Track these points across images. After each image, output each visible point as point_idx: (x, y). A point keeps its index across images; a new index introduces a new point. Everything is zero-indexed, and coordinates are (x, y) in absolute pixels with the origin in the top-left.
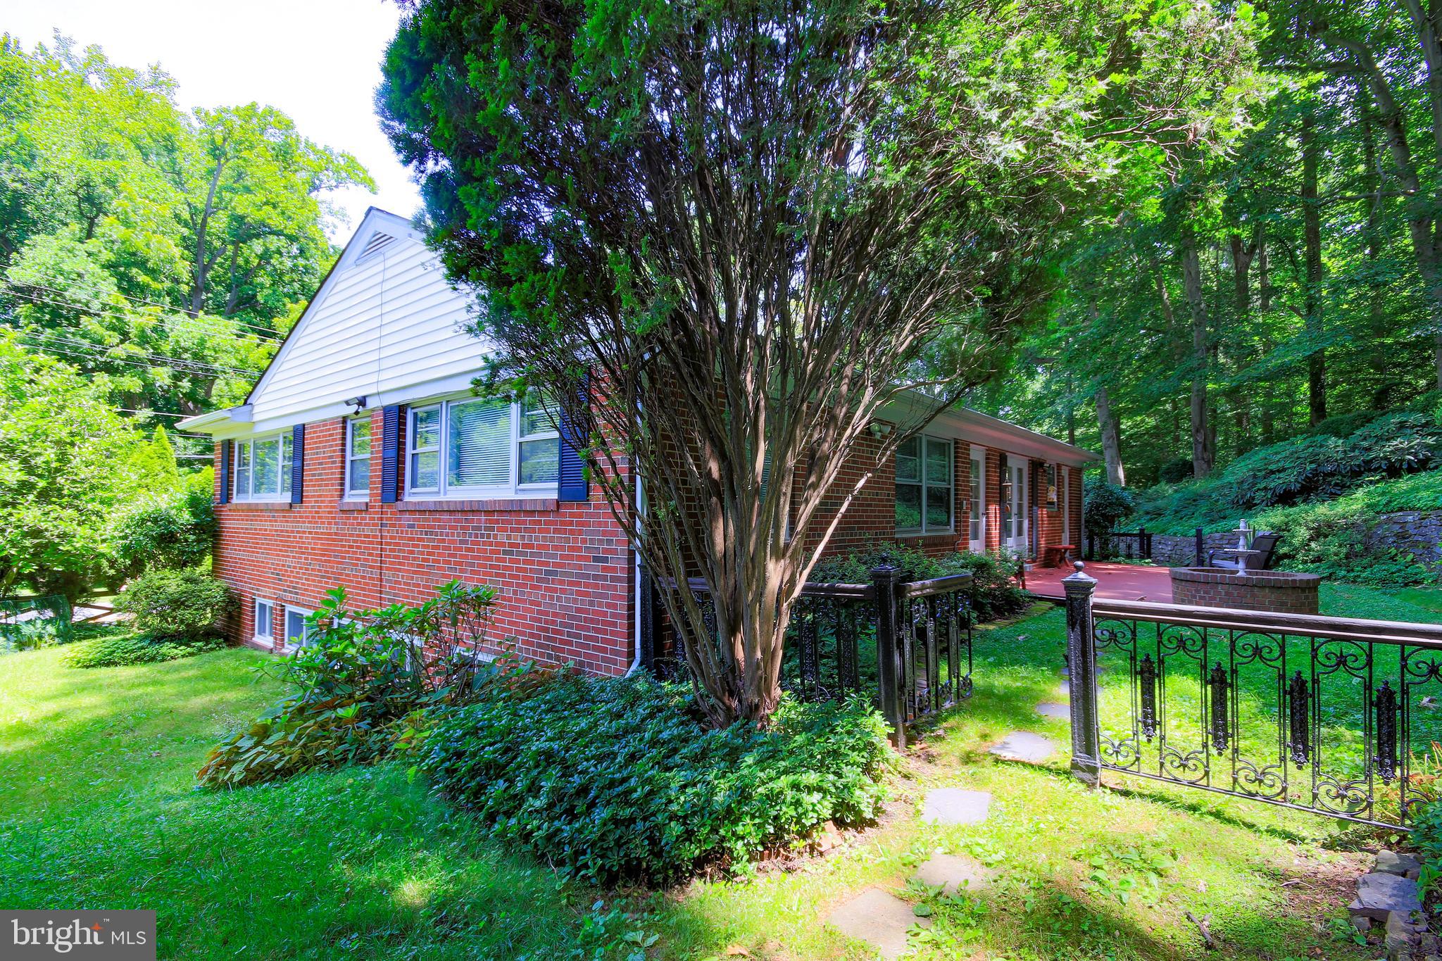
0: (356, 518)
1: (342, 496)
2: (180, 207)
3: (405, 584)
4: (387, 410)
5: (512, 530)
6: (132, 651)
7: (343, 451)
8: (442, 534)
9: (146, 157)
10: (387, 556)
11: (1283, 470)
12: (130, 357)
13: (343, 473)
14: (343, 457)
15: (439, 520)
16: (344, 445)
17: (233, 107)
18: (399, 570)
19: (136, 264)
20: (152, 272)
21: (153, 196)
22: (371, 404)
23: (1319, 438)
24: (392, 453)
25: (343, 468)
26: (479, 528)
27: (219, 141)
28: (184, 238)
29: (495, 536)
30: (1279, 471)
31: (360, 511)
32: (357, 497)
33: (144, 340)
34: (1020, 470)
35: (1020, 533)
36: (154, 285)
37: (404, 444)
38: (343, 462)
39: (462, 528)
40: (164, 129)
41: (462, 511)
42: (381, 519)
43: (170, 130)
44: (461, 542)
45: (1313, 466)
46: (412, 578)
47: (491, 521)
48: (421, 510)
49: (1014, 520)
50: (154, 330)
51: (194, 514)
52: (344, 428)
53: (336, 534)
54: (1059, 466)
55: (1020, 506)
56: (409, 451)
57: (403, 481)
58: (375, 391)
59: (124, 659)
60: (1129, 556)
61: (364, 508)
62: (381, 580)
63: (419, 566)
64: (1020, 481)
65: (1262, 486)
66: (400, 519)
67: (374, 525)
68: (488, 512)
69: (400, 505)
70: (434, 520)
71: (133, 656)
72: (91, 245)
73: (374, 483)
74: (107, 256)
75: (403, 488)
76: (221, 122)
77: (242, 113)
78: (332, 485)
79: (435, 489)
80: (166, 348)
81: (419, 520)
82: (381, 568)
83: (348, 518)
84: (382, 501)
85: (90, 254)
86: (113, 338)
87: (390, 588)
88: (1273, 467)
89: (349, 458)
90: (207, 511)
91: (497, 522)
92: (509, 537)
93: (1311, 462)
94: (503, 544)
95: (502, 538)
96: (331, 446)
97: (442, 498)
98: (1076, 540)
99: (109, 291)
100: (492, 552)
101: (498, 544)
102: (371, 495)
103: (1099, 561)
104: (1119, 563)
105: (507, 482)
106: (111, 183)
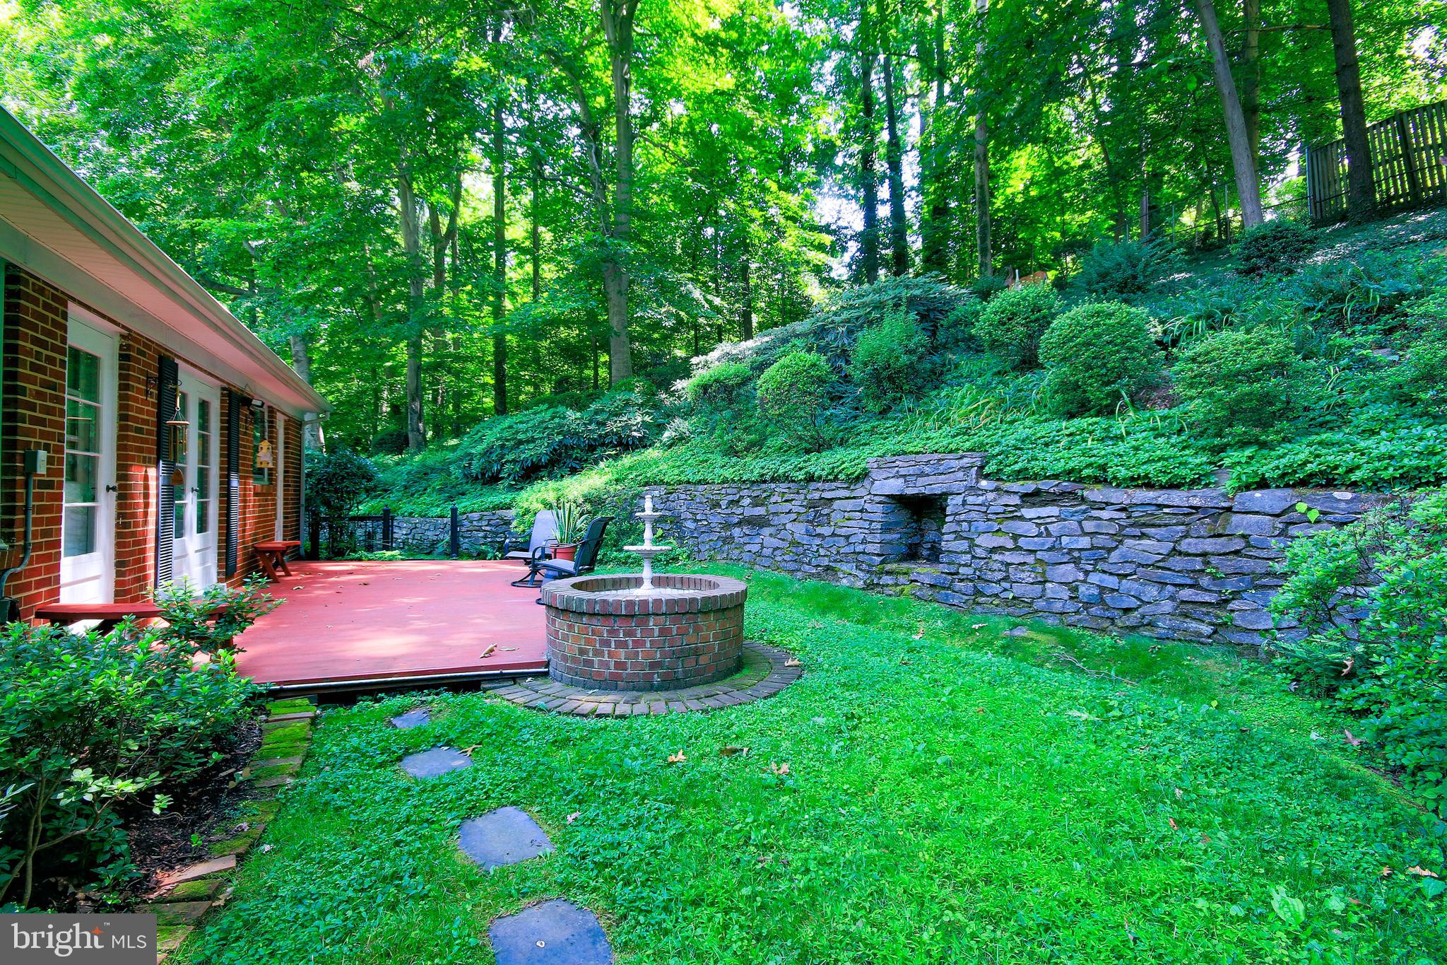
11: (533, 440)
23: (561, 409)
30: (528, 442)
34: (204, 406)
35: (202, 527)
45: (561, 437)
49: (190, 503)
54: (272, 411)
55: (203, 475)
60: (370, 548)
64: (204, 425)
65: (510, 457)
88: (521, 436)
93: (558, 434)
98: (292, 530)
103: (329, 559)
104: (360, 560)
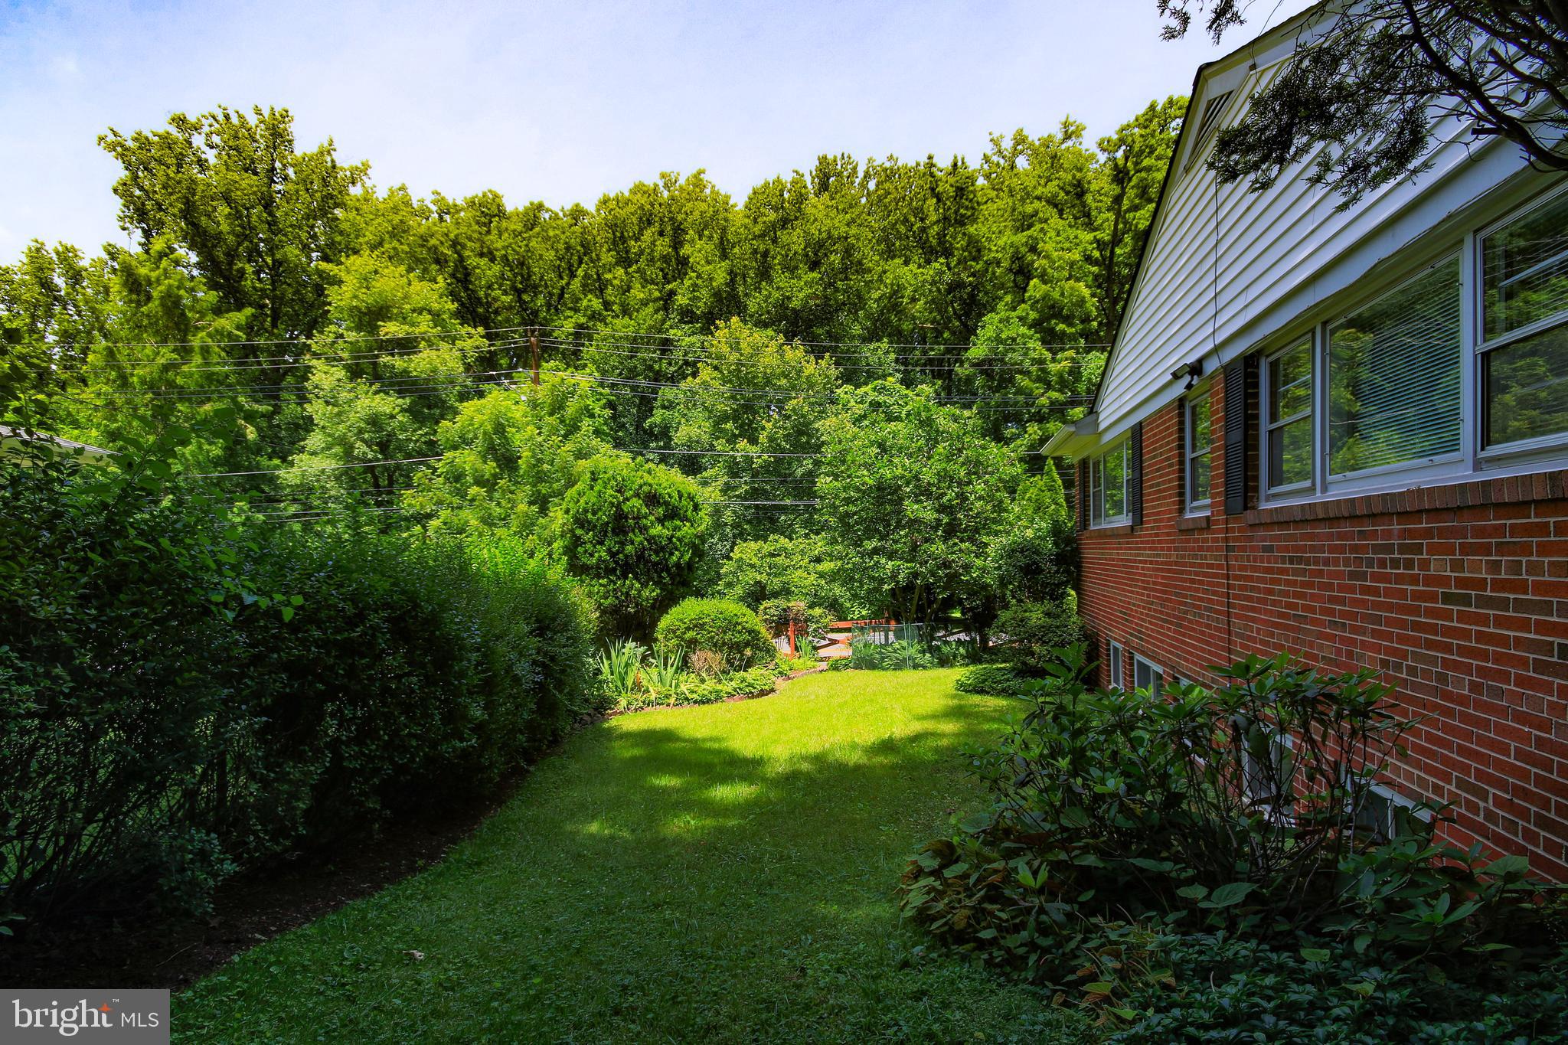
0: (1196, 541)
1: (1181, 510)
2: (1090, 247)
3: (1263, 642)
4: (1227, 369)
5: (1466, 549)
6: (999, 682)
7: (1181, 447)
8: (1316, 562)
9: (1061, 213)
10: (1237, 597)
12: (1052, 403)
13: (1182, 478)
14: (1182, 455)
15: (1312, 536)
16: (1182, 439)
17: (1132, 119)
18: (1254, 620)
19: (1054, 316)
20: (1068, 320)
21: (1067, 245)
22: (1211, 366)
24: (1237, 435)
25: (1182, 470)
26: (1389, 549)
27: (1121, 163)
28: (1096, 277)
29: (1425, 565)
31: (1201, 530)
32: (1199, 510)
33: (1063, 385)
36: (1070, 330)
37: (1256, 417)
38: (1182, 463)
39: (1354, 549)
40: (1074, 176)
41: (1353, 518)
42: (1226, 540)
43: (1079, 175)
44: (1353, 575)
46: (1272, 635)
47: (1412, 534)
48: (1284, 521)
50: (1071, 372)
51: (1055, 544)
52: (1181, 415)
53: (1176, 564)
56: (1265, 426)
57: (1256, 478)
58: (1209, 346)
59: (994, 689)
61: (1204, 525)
62: (1229, 633)
63: (1282, 615)
66: (1250, 539)
67: (1218, 549)
68: (1403, 516)
69: (1250, 517)
70: (1304, 537)
71: (999, 687)
72: (1021, 310)
73: (1216, 486)
74: (1033, 315)
75: (1256, 489)
76: (1122, 141)
77: (1142, 120)
78: (1171, 496)
79: (1307, 483)
80: (1082, 387)
81: (1278, 538)
82: (1229, 614)
83: (1188, 541)
84: (1227, 512)
85: (1020, 319)
86: (1038, 389)
87: (1242, 646)
89: (1189, 455)
90: (1069, 541)
91: (1428, 533)
92: (1457, 566)
94: (1444, 581)
95: (1440, 566)
96: (1168, 443)
97: (1318, 498)
99: (1036, 348)
100: (1417, 596)
101: (1429, 580)
102: (1212, 506)
105: (1453, 445)
106: (1033, 249)
